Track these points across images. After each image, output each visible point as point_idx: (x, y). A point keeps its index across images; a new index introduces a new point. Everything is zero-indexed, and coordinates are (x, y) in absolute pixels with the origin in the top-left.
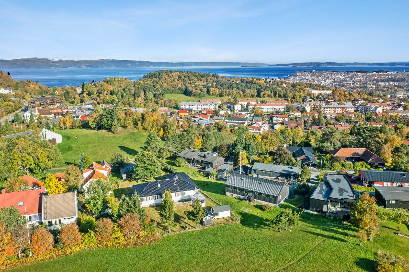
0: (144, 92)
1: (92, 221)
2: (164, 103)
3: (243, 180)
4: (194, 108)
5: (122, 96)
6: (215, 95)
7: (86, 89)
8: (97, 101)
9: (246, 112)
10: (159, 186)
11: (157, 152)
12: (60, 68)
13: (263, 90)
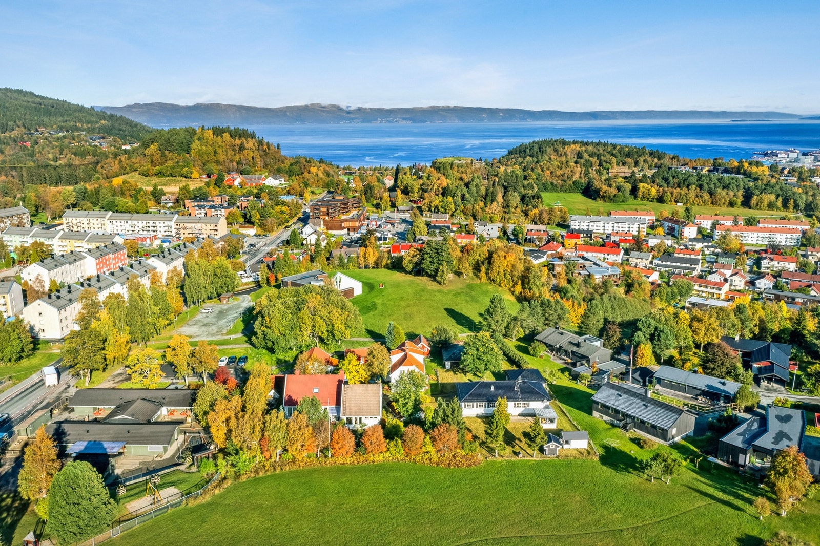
0: (503, 191)
1: (398, 426)
2: (541, 214)
3: (620, 396)
4: (598, 228)
5: (463, 197)
6: (648, 199)
7: (402, 182)
8: (419, 205)
9: (706, 244)
10: (492, 389)
11: (503, 329)
12: (358, 122)
13: (757, 192)
